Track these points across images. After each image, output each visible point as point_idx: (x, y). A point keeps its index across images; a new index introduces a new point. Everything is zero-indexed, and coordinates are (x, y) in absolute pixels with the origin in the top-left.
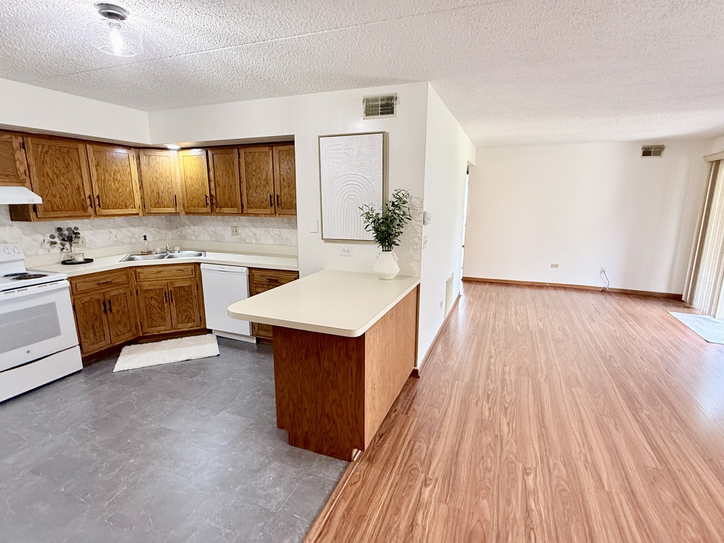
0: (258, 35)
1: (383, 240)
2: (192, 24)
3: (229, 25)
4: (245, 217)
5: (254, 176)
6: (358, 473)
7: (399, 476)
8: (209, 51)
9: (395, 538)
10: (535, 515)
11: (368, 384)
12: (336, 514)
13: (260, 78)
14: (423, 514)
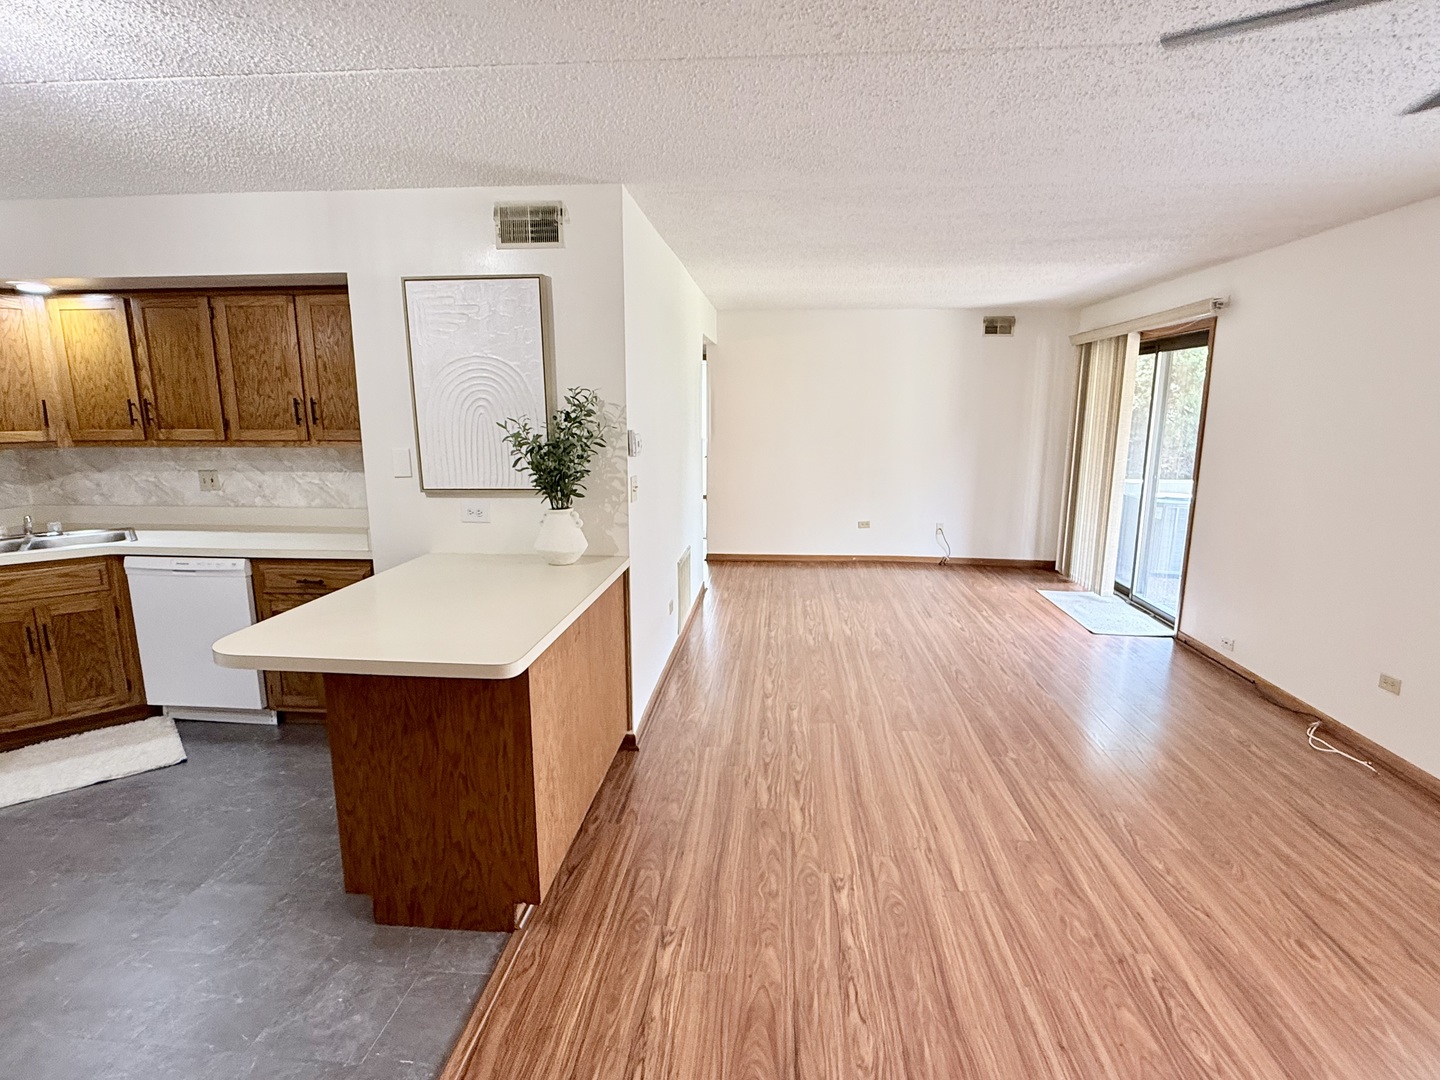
0: (256, 60)
1: (551, 487)
2: (90, 19)
3: (187, 31)
4: (233, 449)
5: (252, 357)
6: (529, 951)
7: (611, 940)
8: (132, 80)
9: (612, 1054)
10: (854, 955)
11: (540, 771)
12: (492, 1036)
13: (261, 148)
14: (662, 999)
